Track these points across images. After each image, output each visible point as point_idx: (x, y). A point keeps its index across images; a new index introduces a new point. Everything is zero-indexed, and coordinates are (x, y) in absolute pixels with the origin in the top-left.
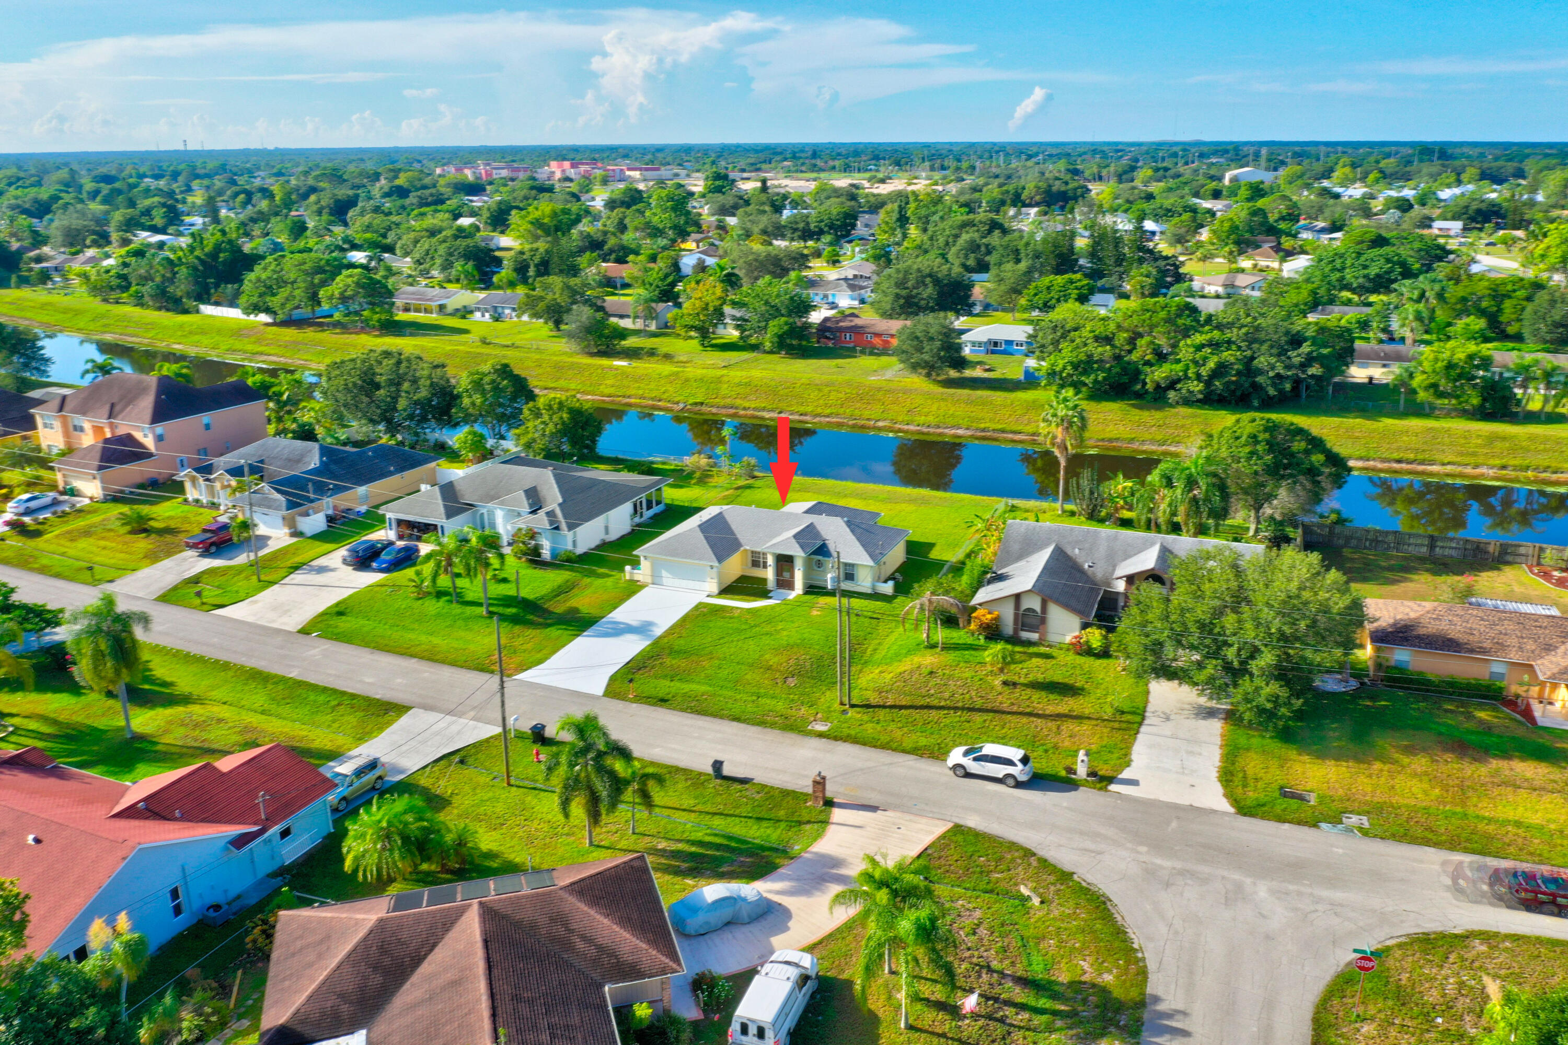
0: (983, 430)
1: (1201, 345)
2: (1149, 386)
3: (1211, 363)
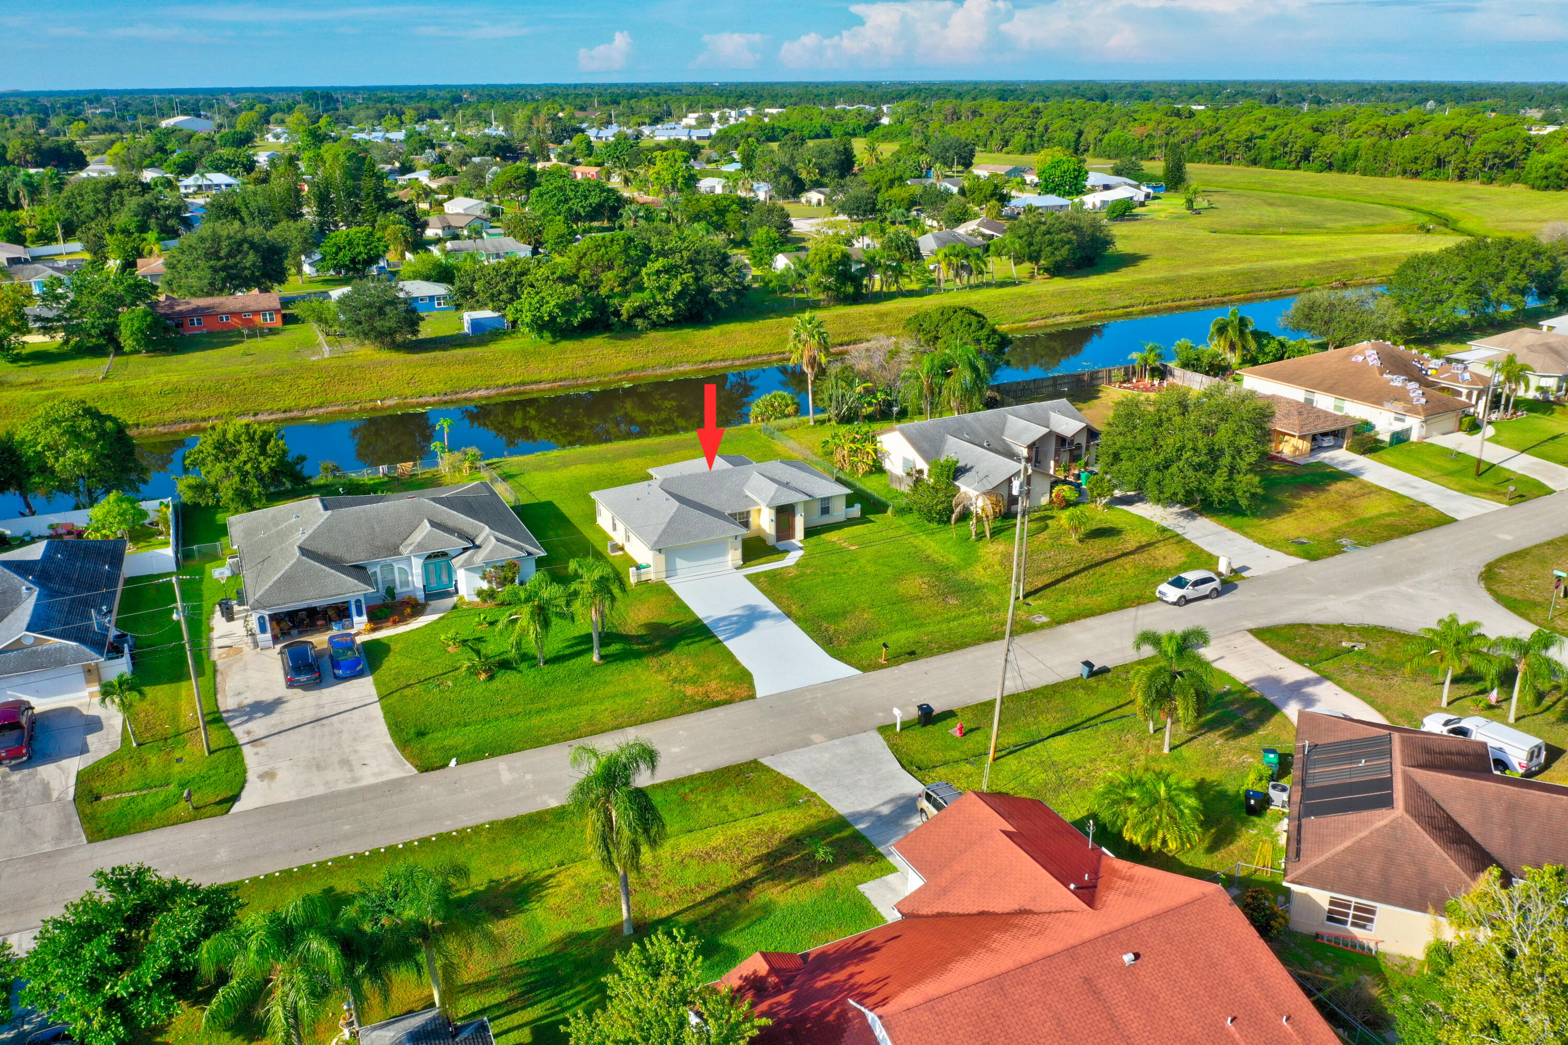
0: (504, 386)
1: (658, 272)
2: (624, 317)
3: (676, 287)
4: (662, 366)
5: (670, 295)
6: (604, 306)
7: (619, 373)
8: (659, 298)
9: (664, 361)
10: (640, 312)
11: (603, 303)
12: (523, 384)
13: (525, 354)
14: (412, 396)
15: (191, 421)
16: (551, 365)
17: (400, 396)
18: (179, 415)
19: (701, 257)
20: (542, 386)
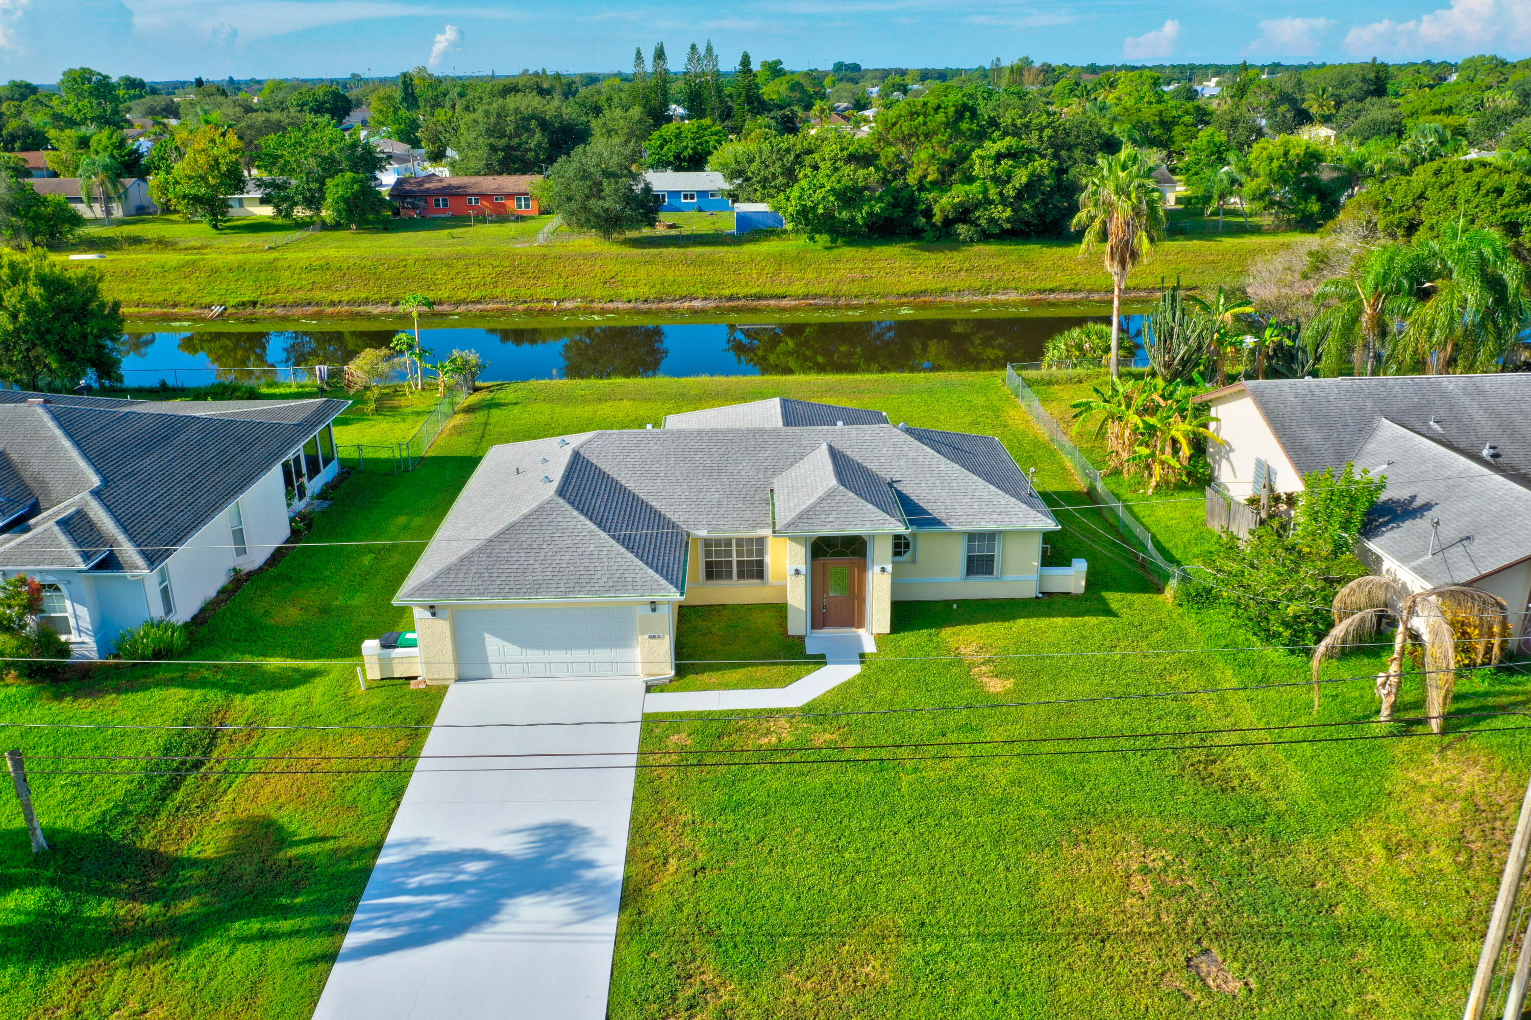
1: (999, 157)
2: (938, 218)
3: (1022, 177)
4: (973, 291)
5: (1009, 191)
6: (913, 201)
7: (905, 295)
8: (993, 193)
9: (978, 285)
10: (964, 214)
11: (912, 196)
12: (759, 297)
13: (781, 260)
14: (600, 300)
15: (317, 304)
16: (811, 275)
17: (584, 298)
18: (309, 295)
19: (1072, 139)
20: (784, 303)
